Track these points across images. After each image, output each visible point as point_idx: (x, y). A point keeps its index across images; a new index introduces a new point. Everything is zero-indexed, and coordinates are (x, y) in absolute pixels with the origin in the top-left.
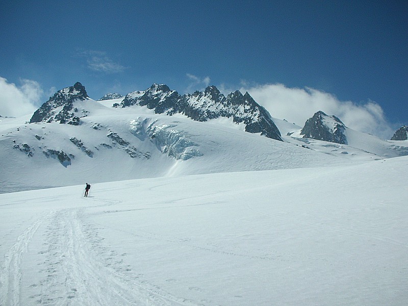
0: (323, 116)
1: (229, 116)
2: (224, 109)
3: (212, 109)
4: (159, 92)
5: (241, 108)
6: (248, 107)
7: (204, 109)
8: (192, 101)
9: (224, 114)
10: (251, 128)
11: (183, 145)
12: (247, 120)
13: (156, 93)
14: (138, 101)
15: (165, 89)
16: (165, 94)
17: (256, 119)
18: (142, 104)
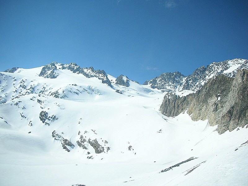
0: (123, 76)
1: (97, 77)
2: (96, 75)
3: (92, 74)
4: (74, 66)
5: (101, 75)
6: (103, 75)
7: (89, 74)
8: (85, 70)
9: (95, 76)
10: (103, 82)
11: (98, 92)
12: (103, 79)
13: (73, 66)
14: (67, 68)
15: (76, 65)
16: (76, 67)
17: (105, 79)
18: (68, 69)
